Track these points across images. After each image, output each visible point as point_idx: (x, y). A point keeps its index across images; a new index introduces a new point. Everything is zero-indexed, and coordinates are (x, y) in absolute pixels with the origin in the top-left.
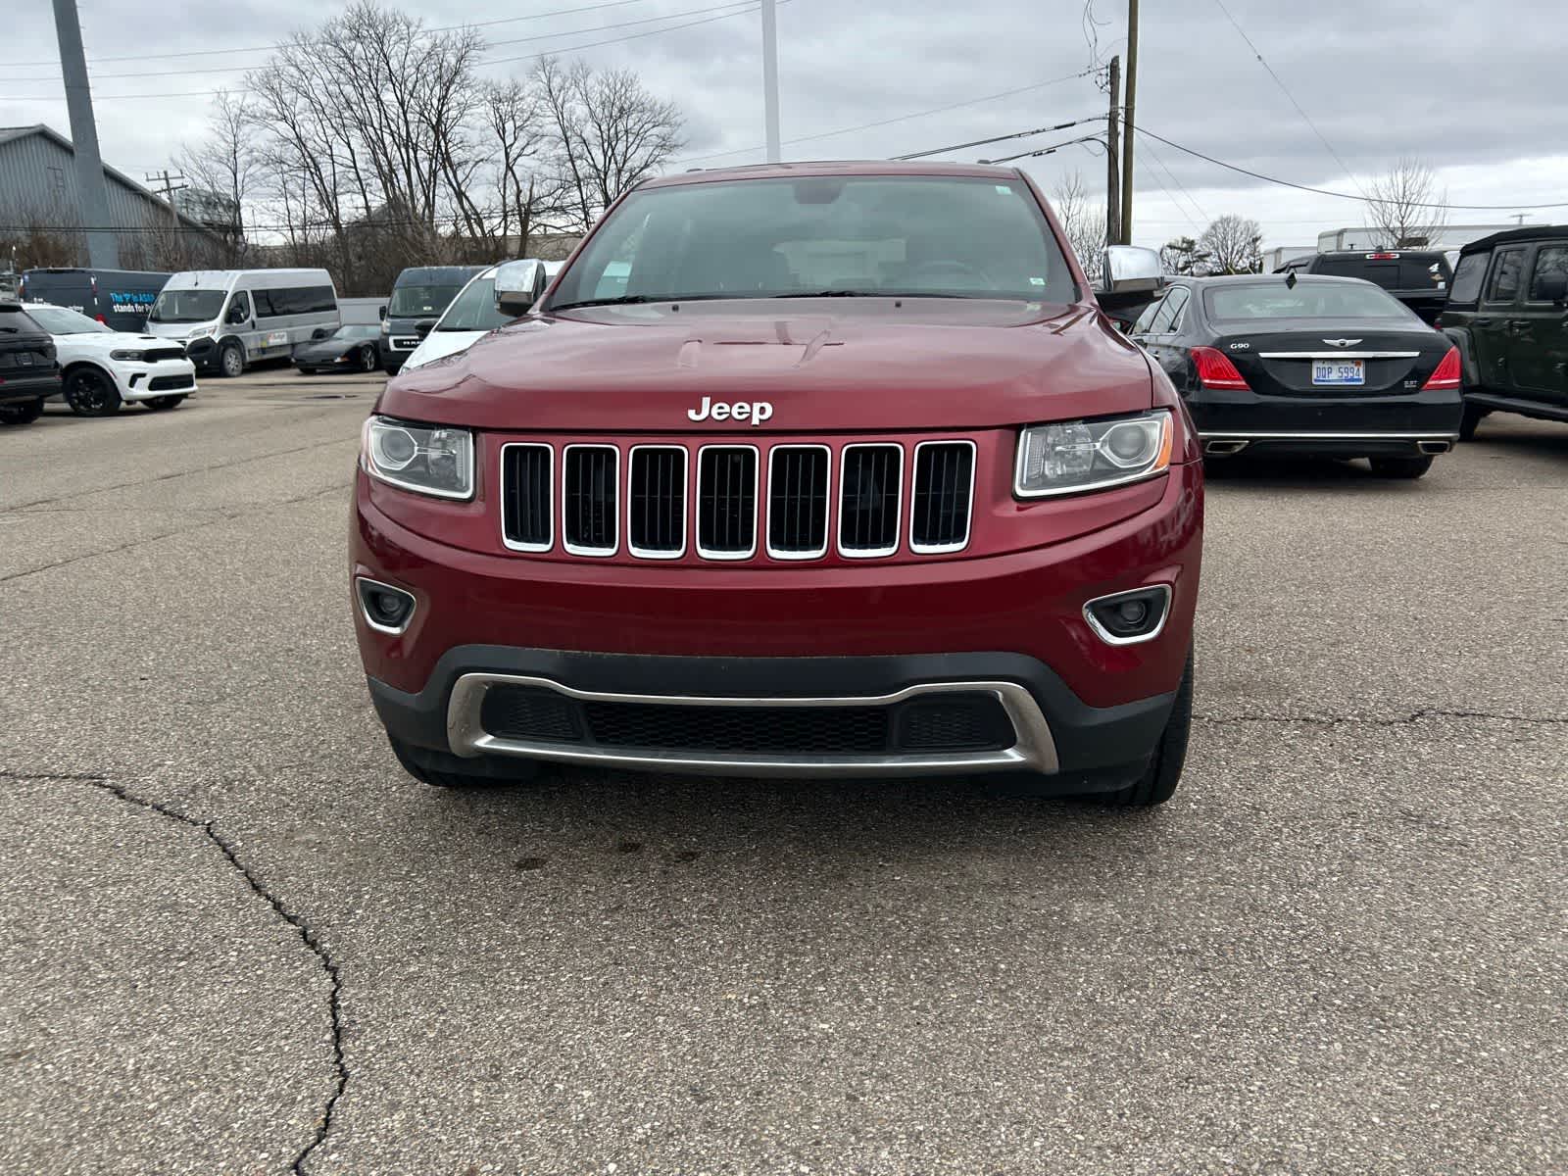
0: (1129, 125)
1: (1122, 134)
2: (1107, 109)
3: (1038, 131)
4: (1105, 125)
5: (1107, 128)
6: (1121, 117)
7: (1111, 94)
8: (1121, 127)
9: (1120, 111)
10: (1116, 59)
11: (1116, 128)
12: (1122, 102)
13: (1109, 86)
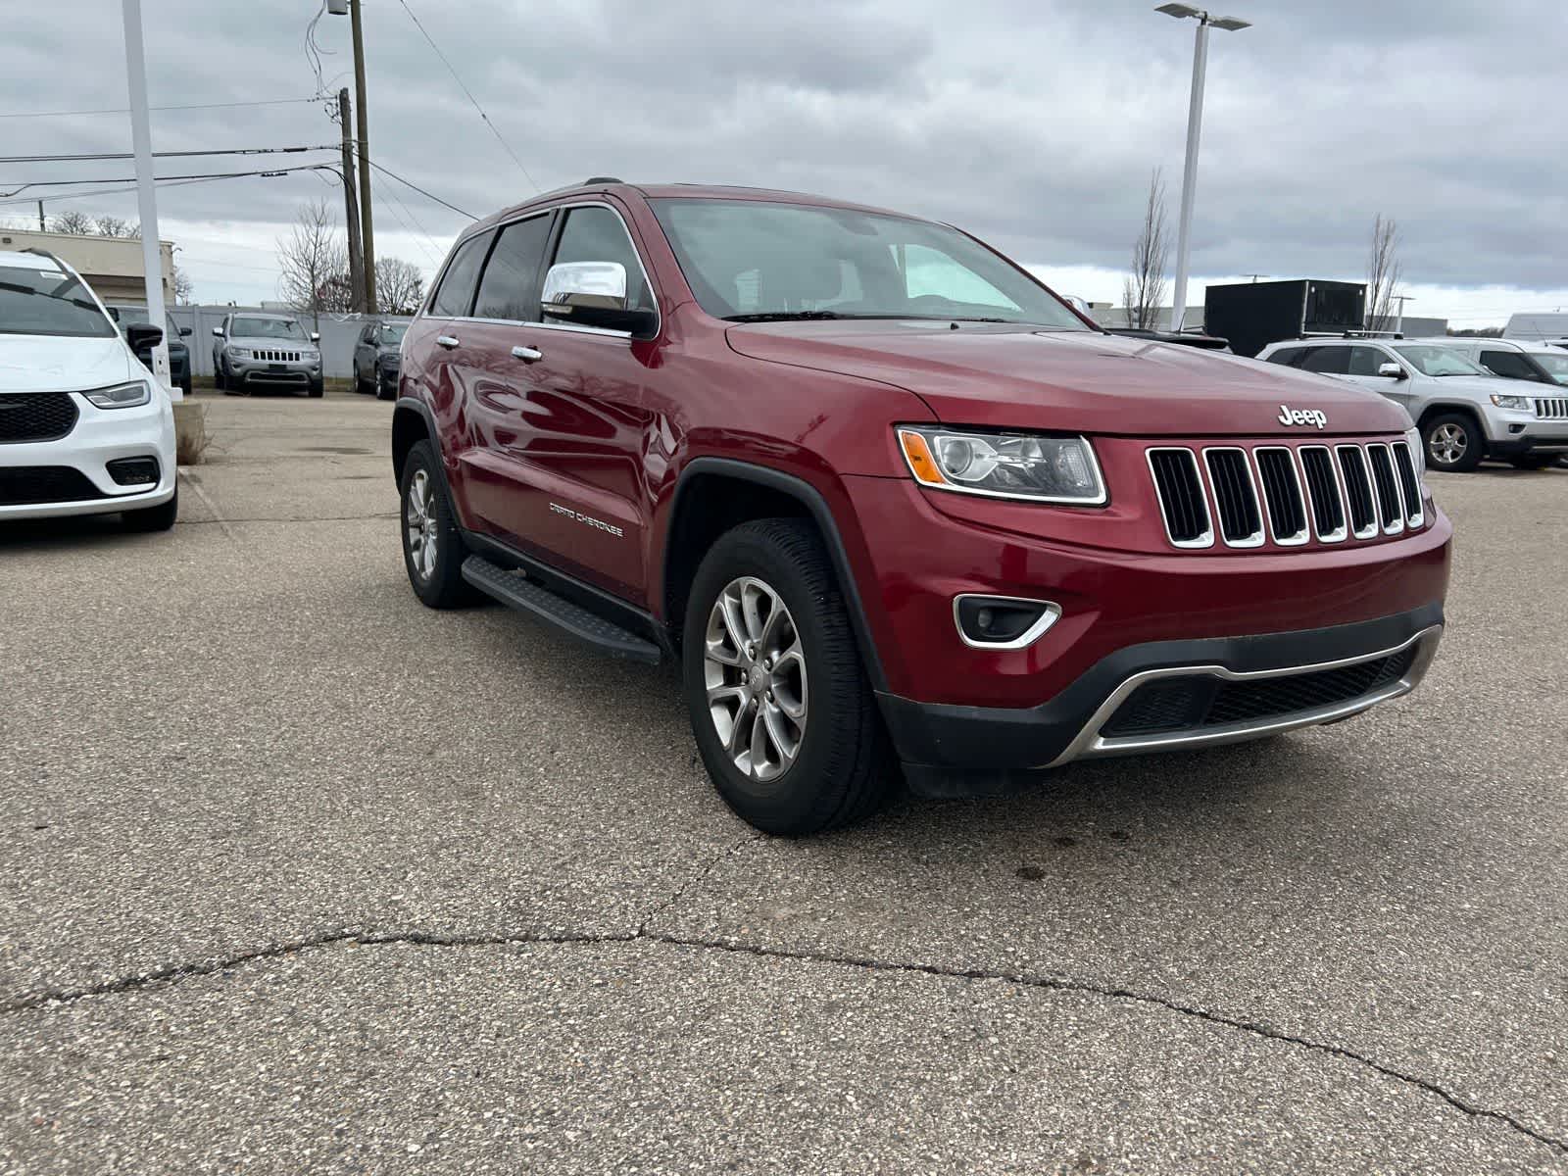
0: (363, 159)
1: (358, 166)
2: (339, 139)
3: (265, 151)
4: (339, 155)
5: (341, 159)
6: (355, 151)
7: (343, 125)
8: (356, 160)
9: (354, 144)
10: (344, 92)
11: (351, 160)
12: (354, 136)
13: (340, 118)
